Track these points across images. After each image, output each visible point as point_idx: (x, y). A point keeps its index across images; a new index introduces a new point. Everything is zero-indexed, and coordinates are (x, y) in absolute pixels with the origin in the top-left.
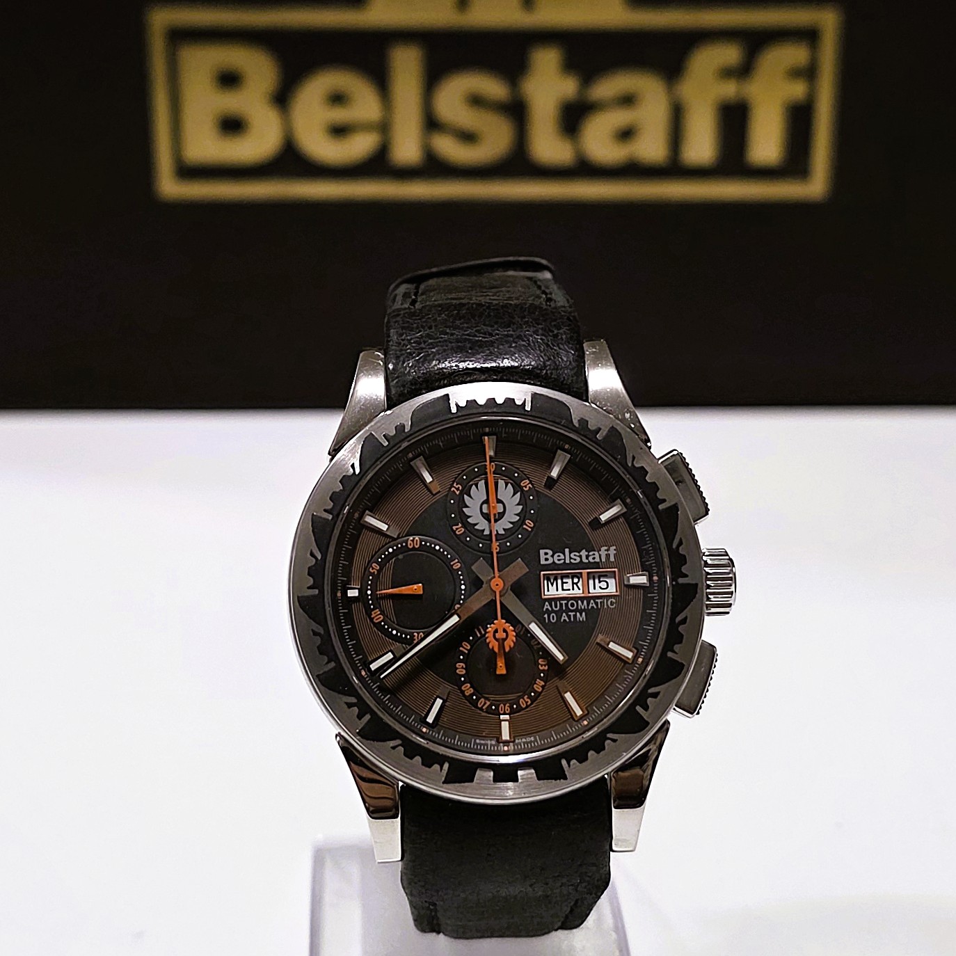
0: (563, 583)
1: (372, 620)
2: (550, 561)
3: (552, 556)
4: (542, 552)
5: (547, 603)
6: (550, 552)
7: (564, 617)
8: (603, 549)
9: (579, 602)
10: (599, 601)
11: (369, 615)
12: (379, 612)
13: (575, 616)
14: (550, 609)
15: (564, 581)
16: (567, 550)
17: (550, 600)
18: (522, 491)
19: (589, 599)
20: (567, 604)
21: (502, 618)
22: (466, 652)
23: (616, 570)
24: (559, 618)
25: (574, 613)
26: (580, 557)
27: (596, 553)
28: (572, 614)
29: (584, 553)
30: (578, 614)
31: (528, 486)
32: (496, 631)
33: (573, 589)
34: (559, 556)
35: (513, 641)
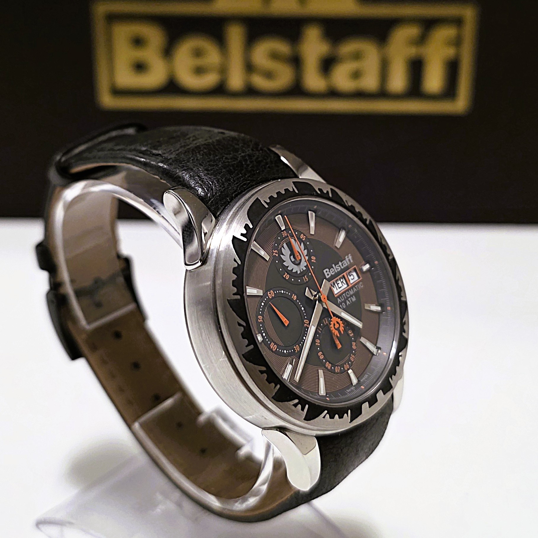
0: (338, 284)
1: (272, 350)
2: (330, 275)
3: (329, 272)
4: (325, 271)
5: (338, 299)
6: (327, 270)
7: (348, 303)
8: (346, 257)
9: (350, 291)
10: (356, 286)
11: (269, 348)
12: (274, 344)
13: (351, 299)
14: (341, 301)
15: (338, 283)
16: (333, 265)
17: (338, 297)
18: (303, 241)
19: (352, 288)
20: (345, 295)
21: (334, 316)
22: (319, 344)
23: (355, 266)
24: (346, 304)
25: (350, 298)
26: (340, 266)
27: (344, 261)
28: (349, 299)
29: (340, 264)
30: (352, 298)
31: (304, 237)
32: (334, 325)
33: (343, 286)
34: (332, 270)
35: (342, 326)
